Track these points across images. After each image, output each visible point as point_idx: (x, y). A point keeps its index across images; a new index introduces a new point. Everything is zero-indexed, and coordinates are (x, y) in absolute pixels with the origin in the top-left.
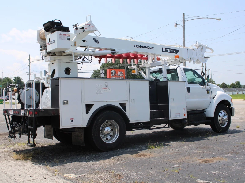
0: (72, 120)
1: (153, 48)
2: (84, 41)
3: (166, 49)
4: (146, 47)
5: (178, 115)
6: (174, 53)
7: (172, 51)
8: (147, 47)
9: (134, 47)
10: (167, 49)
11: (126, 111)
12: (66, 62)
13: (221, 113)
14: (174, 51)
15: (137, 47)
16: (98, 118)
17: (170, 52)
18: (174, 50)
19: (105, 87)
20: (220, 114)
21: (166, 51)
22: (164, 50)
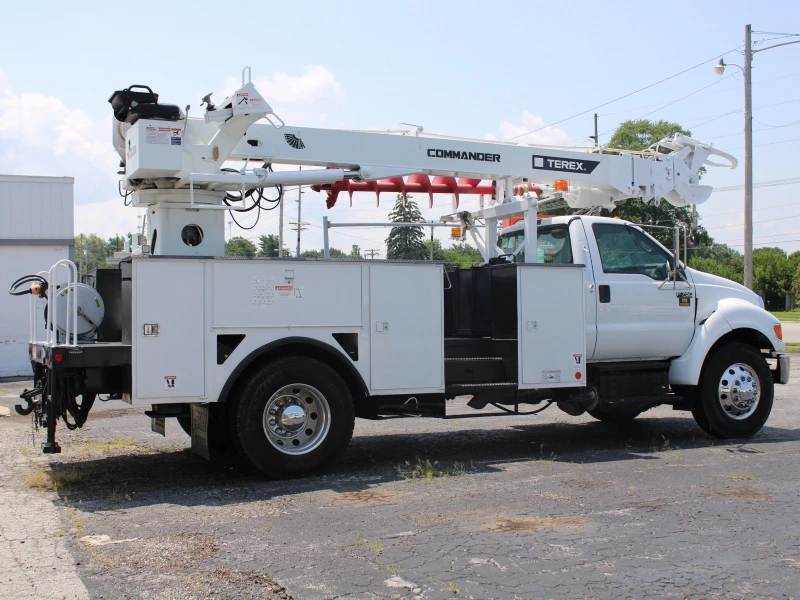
0: (170, 381)
1: (497, 158)
2: (254, 143)
3: (545, 158)
4: (470, 154)
5: (553, 375)
6: (579, 171)
7: (570, 165)
8: (476, 157)
9: (429, 155)
10: (551, 161)
11: (355, 358)
12: (187, 209)
13: (732, 372)
14: (580, 166)
15: (437, 155)
16: (258, 376)
17: (565, 170)
18: (580, 161)
19: (283, 283)
20: (726, 376)
21: (546, 167)
22: (540, 162)
